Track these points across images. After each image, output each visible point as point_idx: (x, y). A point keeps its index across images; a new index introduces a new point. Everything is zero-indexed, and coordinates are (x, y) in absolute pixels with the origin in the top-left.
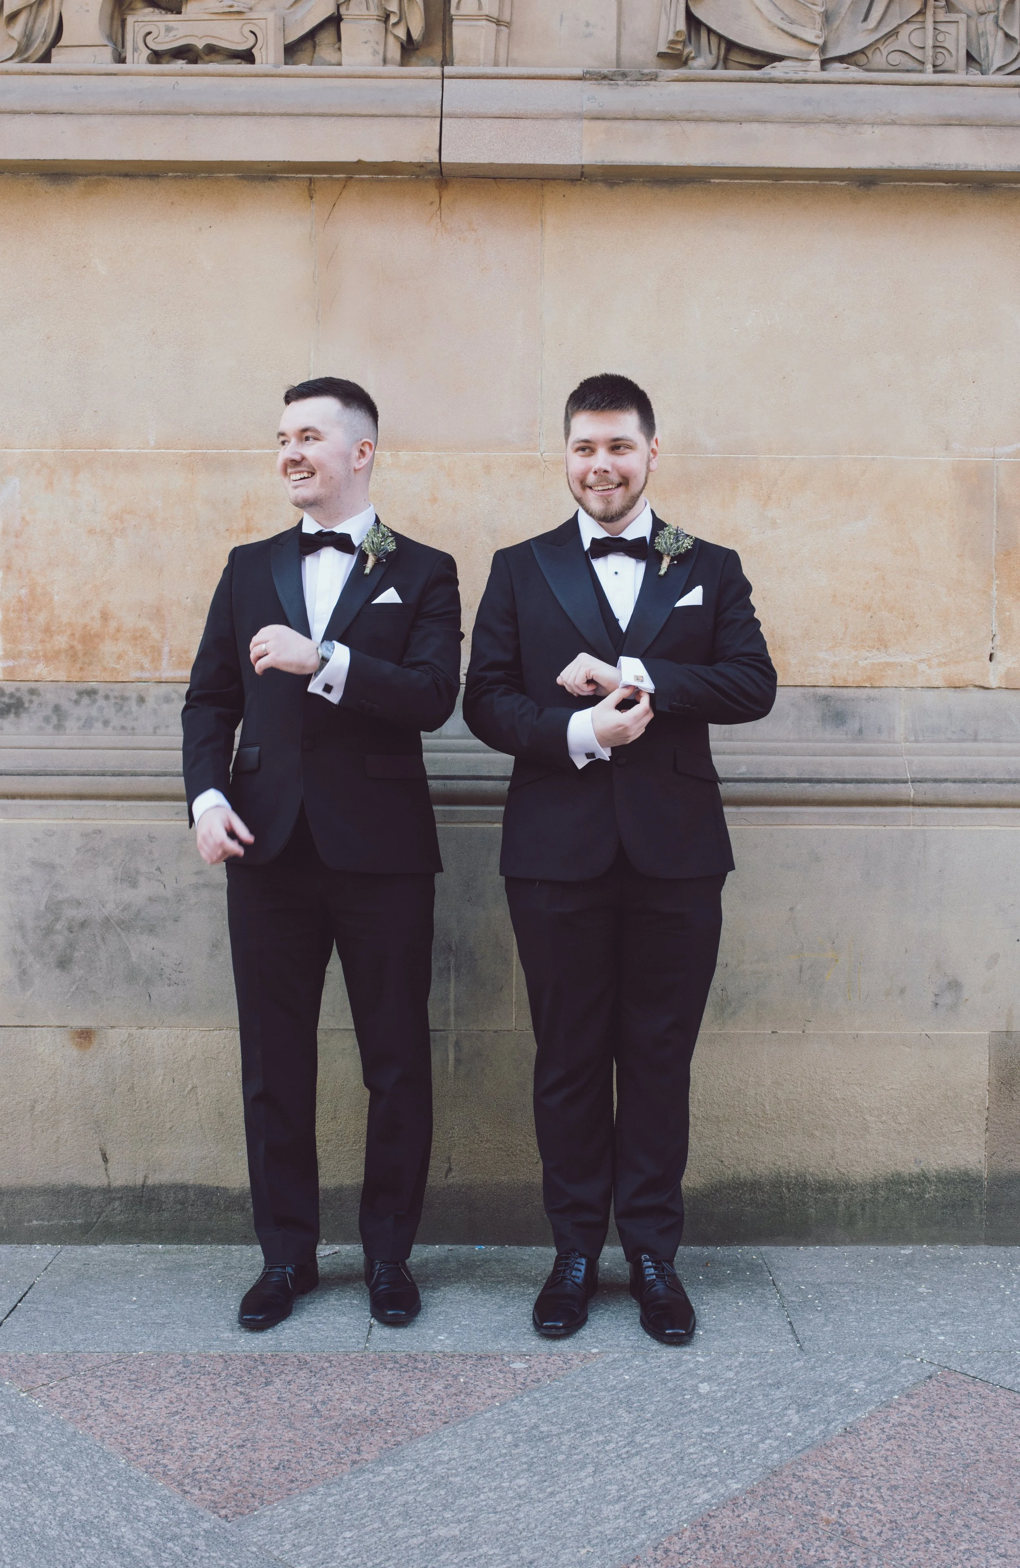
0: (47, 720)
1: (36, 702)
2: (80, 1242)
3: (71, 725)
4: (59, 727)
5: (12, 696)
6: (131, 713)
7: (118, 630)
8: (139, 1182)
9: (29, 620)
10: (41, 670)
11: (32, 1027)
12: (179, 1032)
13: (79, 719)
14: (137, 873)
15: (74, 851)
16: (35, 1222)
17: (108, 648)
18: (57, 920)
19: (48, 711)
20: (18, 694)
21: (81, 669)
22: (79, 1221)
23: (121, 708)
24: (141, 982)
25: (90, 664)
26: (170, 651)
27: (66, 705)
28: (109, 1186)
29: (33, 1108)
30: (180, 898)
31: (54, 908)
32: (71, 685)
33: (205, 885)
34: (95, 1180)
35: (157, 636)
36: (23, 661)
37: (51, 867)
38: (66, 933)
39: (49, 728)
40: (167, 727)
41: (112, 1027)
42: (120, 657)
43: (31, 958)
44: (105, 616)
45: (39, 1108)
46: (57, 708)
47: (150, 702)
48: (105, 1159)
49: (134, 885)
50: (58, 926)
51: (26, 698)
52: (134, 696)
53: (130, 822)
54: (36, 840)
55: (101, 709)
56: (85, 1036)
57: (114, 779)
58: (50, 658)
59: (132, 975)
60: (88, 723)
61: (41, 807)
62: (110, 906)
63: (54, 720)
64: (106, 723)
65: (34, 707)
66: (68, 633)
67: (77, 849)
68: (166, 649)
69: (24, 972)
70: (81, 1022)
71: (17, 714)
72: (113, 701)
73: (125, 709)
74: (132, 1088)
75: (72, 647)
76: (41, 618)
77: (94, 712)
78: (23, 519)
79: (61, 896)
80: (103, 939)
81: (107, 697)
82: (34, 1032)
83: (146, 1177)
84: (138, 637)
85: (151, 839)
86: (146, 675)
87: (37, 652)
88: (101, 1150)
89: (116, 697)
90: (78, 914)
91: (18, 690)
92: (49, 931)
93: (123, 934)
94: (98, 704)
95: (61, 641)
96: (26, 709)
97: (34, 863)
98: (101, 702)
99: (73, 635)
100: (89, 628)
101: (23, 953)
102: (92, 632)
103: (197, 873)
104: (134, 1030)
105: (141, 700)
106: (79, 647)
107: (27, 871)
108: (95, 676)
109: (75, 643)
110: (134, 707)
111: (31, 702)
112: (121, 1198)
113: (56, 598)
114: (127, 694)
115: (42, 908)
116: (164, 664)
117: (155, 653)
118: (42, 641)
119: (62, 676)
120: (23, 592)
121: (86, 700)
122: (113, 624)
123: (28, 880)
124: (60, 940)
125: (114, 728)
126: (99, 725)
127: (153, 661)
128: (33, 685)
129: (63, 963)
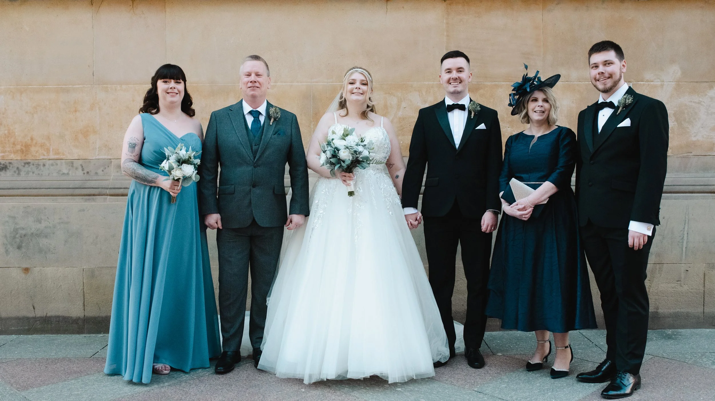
0: (15, 172)
1: (11, 167)
2: (27, 334)
3: (23, 173)
4: (19, 174)
5: (3, 164)
6: (41, 169)
7: (36, 143)
8: (45, 315)
9: (8, 141)
10: (12, 156)
11: (10, 267)
12: (55, 268)
13: (25, 171)
14: (41, 219)
15: (22, 213)
16: (13, 328)
17: (33, 149)
18: (17, 234)
19: (15, 169)
20: (6, 164)
21: (25, 156)
22: (27, 328)
23: (38, 167)
24: (43, 253)
25: (28, 154)
26: (53, 150)
27: (21, 167)
28: (35, 316)
29: (11, 292)
30: (54, 227)
31: (16, 230)
32: (22, 161)
33: (62, 223)
34: (31, 315)
35: (48, 145)
36: (7, 154)
37: (14, 218)
38: (20, 238)
39: (16, 175)
40: (52, 174)
41: (35, 267)
42: (37, 152)
43: (9, 246)
44: (32, 139)
45: (13, 292)
46: (18, 168)
47: (47, 166)
48: (34, 308)
49: (40, 223)
50: (17, 236)
51: (8, 165)
52: (42, 164)
53: (39, 203)
54: (9, 209)
55: (31, 169)
56: (26, 270)
57: (34, 190)
58: (15, 152)
59: (41, 251)
60: (28, 173)
61: (11, 199)
62: (33, 229)
63: (17, 172)
64: (33, 173)
65: (11, 168)
66: (21, 144)
67: (22, 212)
68: (51, 149)
69: (7, 251)
70: (25, 266)
71: (5, 170)
72: (35, 165)
73: (39, 168)
74: (41, 286)
75: (22, 149)
76: (12, 140)
77: (30, 170)
78: (5, 109)
79: (18, 227)
80: (31, 240)
81: (33, 165)
82: (11, 269)
83: (47, 313)
84: (42, 146)
85: (45, 208)
86: (45, 157)
87: (11, 150)
88: (33, 305)
89: (36, 165)
90: (23, 232)
91: (5, 163)
92: (14, 238)
93: (37, 238)
94: (31, 167)
95: (19, 147)
96: (8, 169)
97: (9, 217)
98: (32, 166)
99: (22, 145)
100: (27, 143)
101: (7, 245)
102: (28, 144)
103: (60, 219)
104: (41, 268)
105: (44, 165)
106: (24, 149)
107: (7, 219)
108: (29, 158)
109: (23, 148)
110: (42, 167)
111: (10, 166)
112: (39, 320)
113: (16, 133)
114: (40, 164)
115: (12, 230)
116: (51, 153)
117: (48, 151)
118: (13, 147)
119: (19, 158)
120: (6, 132)
121: (27, 166)
122: (34, 142)
123: (7, 222)
124: (18, 240)
125: (36, 174)
126: (31, 173)
127: (47, 153)
128: (10, 161)
129: (19, 247)
